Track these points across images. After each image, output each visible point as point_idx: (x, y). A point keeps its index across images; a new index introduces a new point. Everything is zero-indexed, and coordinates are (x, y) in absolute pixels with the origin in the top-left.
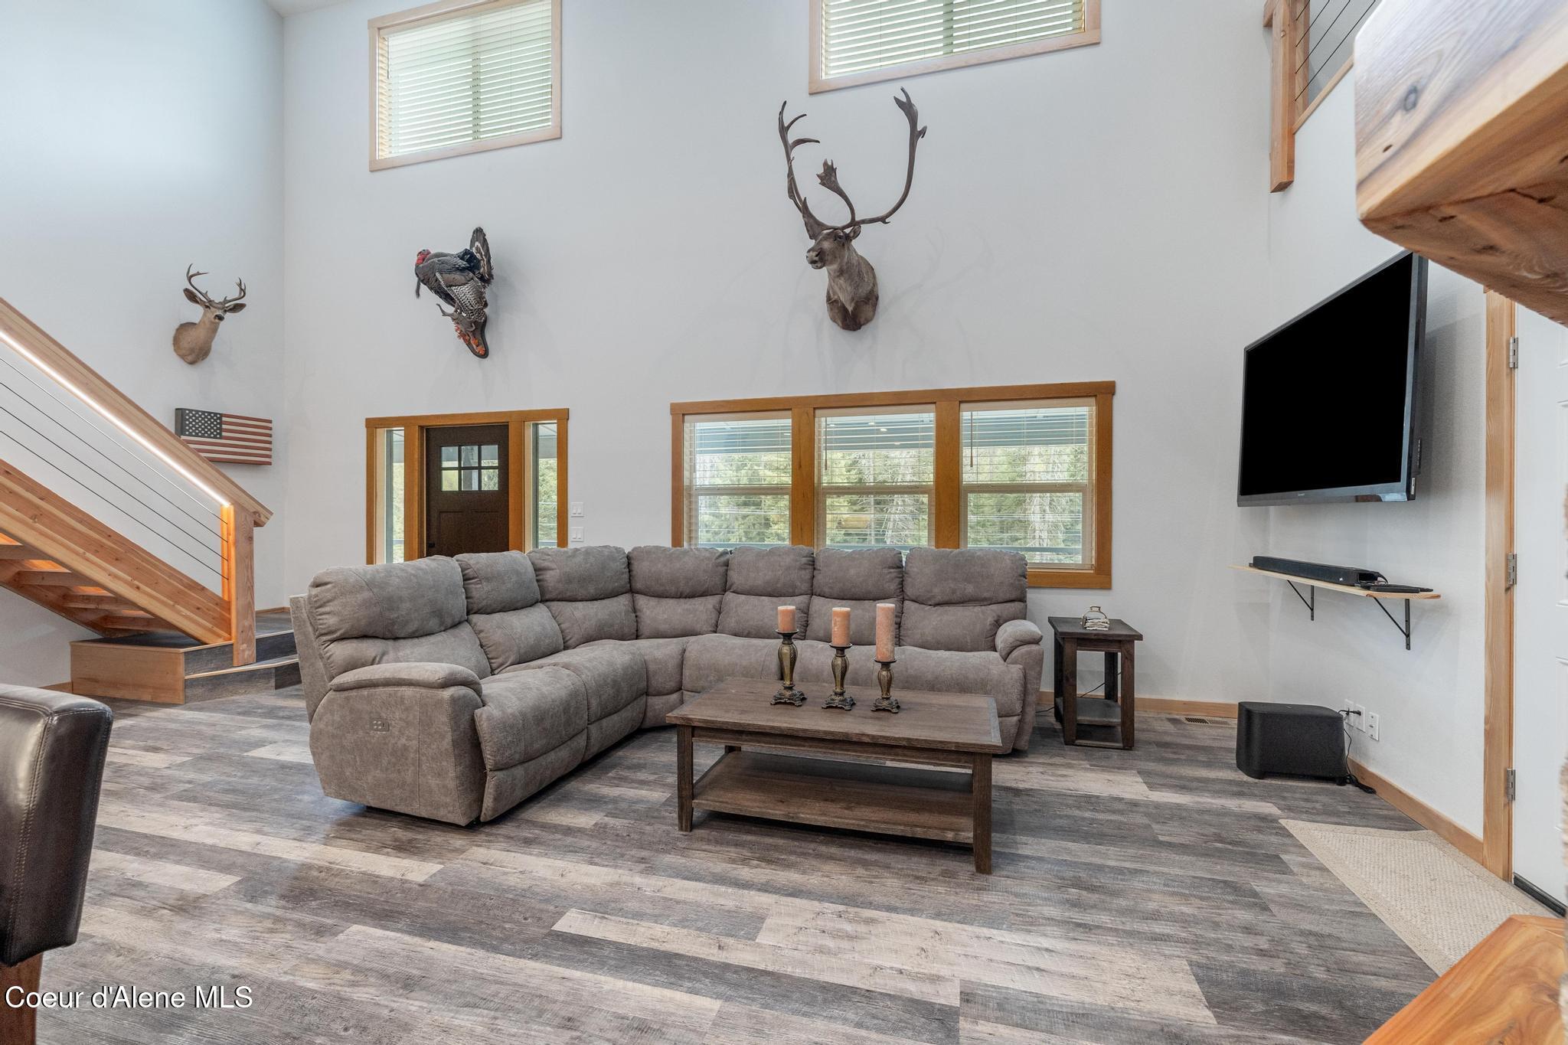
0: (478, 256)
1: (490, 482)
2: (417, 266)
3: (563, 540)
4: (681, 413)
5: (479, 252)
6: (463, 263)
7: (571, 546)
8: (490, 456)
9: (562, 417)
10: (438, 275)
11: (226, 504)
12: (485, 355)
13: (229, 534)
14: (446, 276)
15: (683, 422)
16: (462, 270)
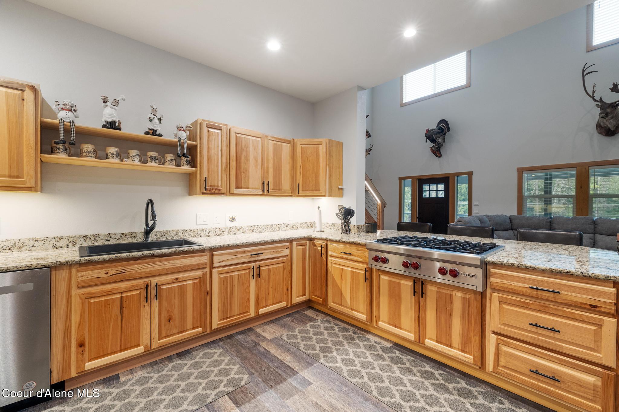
0: (443, 128)
1: (441, 195)
2: (426, 134)
3: (470, 213)
4: (521, 171)
5: (444, 126)
6: (439, 131)
7: (473, 215)
8: (441, 187)
9: (470, 174)
10: (433, 136)
11: (379, 202)
12: (440, 156)
13: (380, 209)
14: (436, 136)
15: (523, 173)
16: (439, 133)
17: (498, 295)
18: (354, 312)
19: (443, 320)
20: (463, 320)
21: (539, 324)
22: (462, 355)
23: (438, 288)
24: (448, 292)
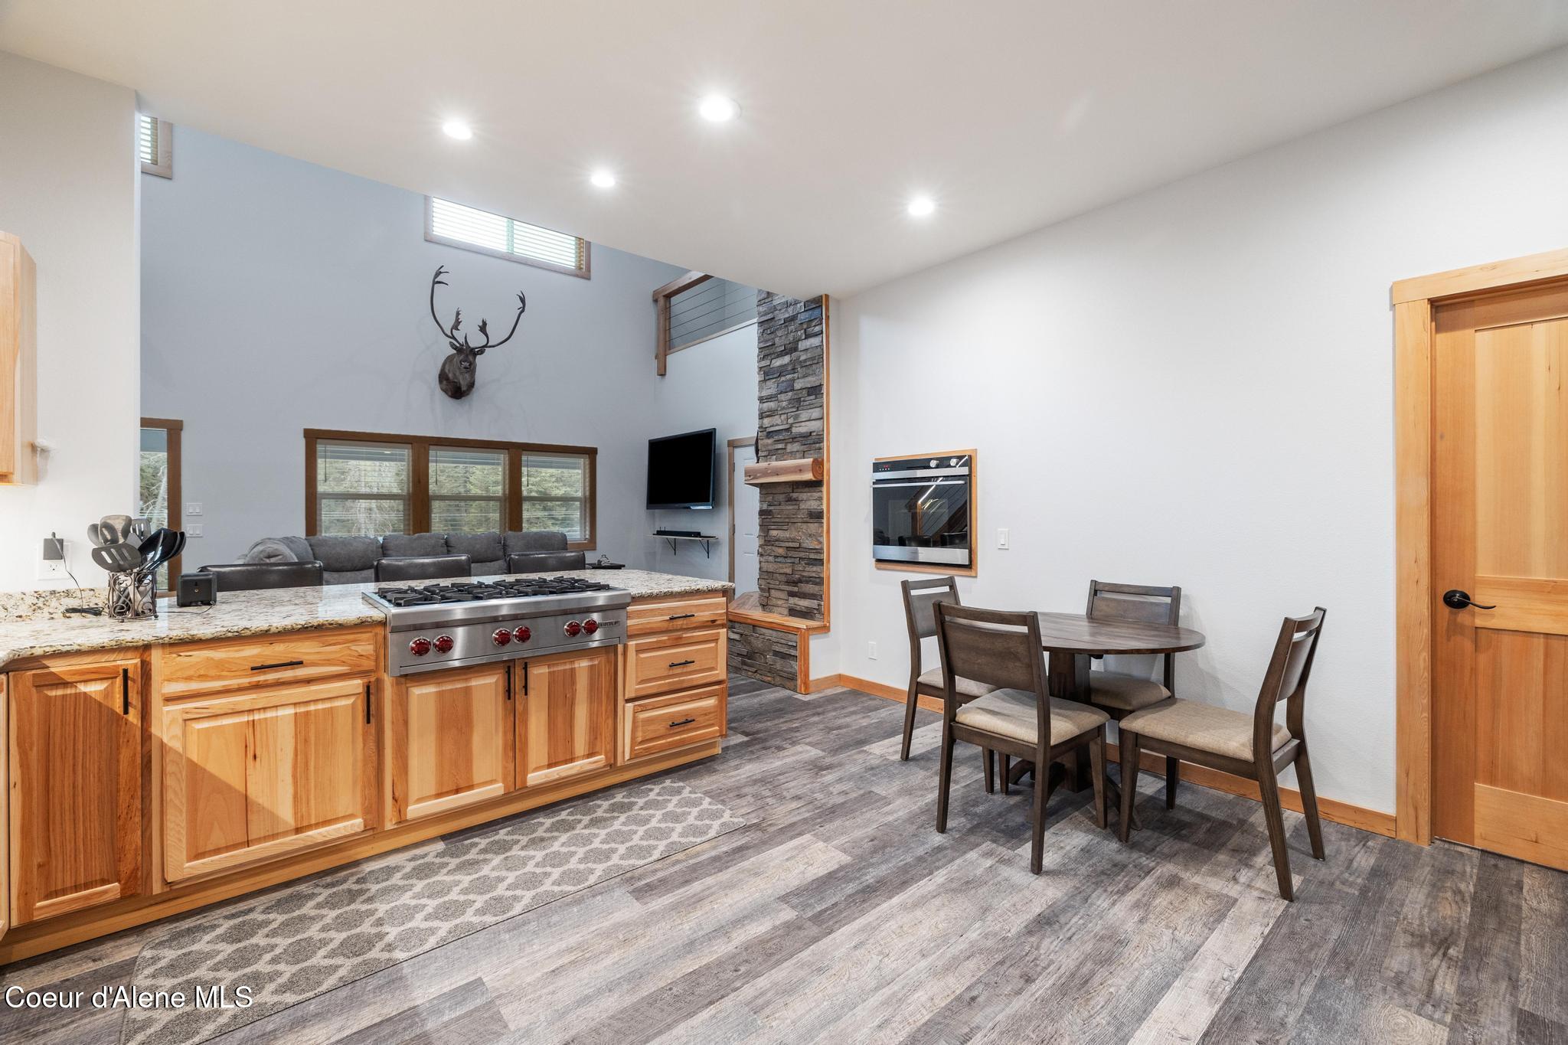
4: (315, 437)
9: (173, 427)
15: (316, 444)
17: (634, 642)
18: (310, 833)
19: (560, 719)
20: (591, 703)
21: (675, 663)
22: (590, 763)
23: (549, 666)
24: (568, 667)
